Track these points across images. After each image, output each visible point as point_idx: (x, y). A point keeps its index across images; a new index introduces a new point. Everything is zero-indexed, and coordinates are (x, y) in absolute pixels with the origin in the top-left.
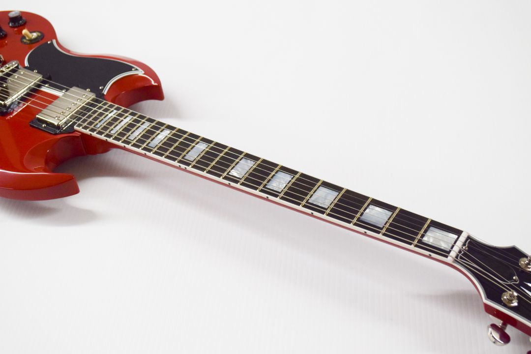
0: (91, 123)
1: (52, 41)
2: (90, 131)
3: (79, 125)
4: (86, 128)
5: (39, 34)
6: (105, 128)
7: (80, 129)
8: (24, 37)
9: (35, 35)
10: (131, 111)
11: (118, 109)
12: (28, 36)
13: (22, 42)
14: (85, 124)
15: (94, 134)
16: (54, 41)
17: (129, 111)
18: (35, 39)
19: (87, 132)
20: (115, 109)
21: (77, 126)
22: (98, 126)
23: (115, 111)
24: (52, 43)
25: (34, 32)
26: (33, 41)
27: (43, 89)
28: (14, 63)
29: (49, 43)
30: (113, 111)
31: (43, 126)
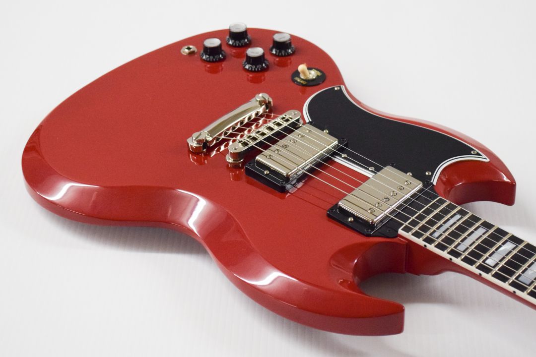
0: (424, 229)
1: (340, 87)
2: (425, 240)
3: (407, 229)
4: (417, 235)
5: (319, 74)
6: (448, 241)
7: (409, 236)
8: (297, 73)
9: (313, 74)
11: (462, 213)
12: (305, 74)
13: (294, 81)
14: (416, 229)
15: (431, 247)
16: (343, 88)
18: (313, 80)
19: (420, 241)
20: (458, 213)
21: (402, 229)
22: (436, 235)
23: (459, 216)
24: (341, 90)
25: (314, 69)
26: (311, 84)
27: (338, 160)
28: (293, 114)
29: (336, 89)
30: (455, 215)
31: (349, 220)
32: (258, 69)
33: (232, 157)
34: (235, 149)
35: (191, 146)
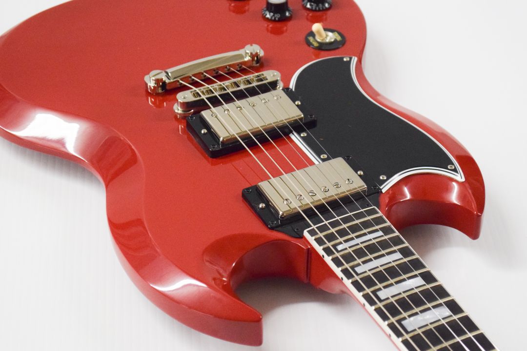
0: (331, 237)
1: (351, 58)
2: (324, 249)
3: (312, 233)
4: (319, 241)
5: (339, 38)
6: (348, 258)
7: (311, 239)
8: (312, 34)
9: (331, 37)
10: (407, 244)
11: (387, 231)
12: (320, 35)
13: (309, 44)
14: (321, 235)
15: (328, 260)
16: (355, 60)
17: (403, 243)
18: (331, 43)
19: (319, 249)
20: (382, 229)
21: (307, 231)
22: (340, 248)
23: (380, 233)
24: (349, 63)
25: (332, 31)
26: (323, 47)
27: (295, 137)
28: (272, 75)
29: (345, 60)
30: (376, 231)
31: (261, 206)
32: (275, 18)
33: (181, 107)
34: (185, 98)
35: (150, 86)
